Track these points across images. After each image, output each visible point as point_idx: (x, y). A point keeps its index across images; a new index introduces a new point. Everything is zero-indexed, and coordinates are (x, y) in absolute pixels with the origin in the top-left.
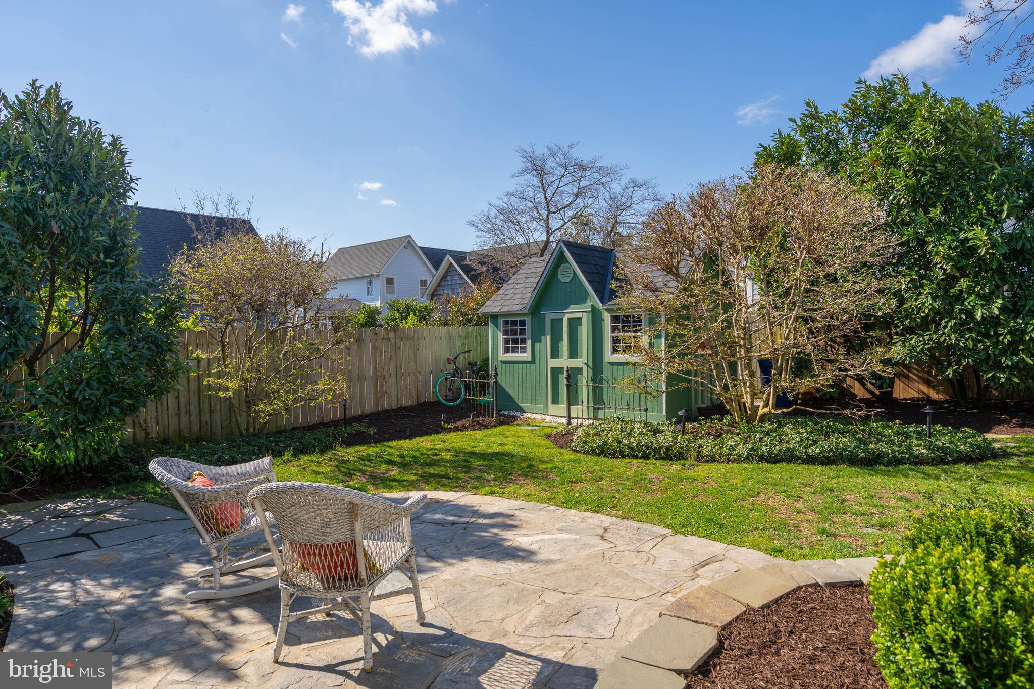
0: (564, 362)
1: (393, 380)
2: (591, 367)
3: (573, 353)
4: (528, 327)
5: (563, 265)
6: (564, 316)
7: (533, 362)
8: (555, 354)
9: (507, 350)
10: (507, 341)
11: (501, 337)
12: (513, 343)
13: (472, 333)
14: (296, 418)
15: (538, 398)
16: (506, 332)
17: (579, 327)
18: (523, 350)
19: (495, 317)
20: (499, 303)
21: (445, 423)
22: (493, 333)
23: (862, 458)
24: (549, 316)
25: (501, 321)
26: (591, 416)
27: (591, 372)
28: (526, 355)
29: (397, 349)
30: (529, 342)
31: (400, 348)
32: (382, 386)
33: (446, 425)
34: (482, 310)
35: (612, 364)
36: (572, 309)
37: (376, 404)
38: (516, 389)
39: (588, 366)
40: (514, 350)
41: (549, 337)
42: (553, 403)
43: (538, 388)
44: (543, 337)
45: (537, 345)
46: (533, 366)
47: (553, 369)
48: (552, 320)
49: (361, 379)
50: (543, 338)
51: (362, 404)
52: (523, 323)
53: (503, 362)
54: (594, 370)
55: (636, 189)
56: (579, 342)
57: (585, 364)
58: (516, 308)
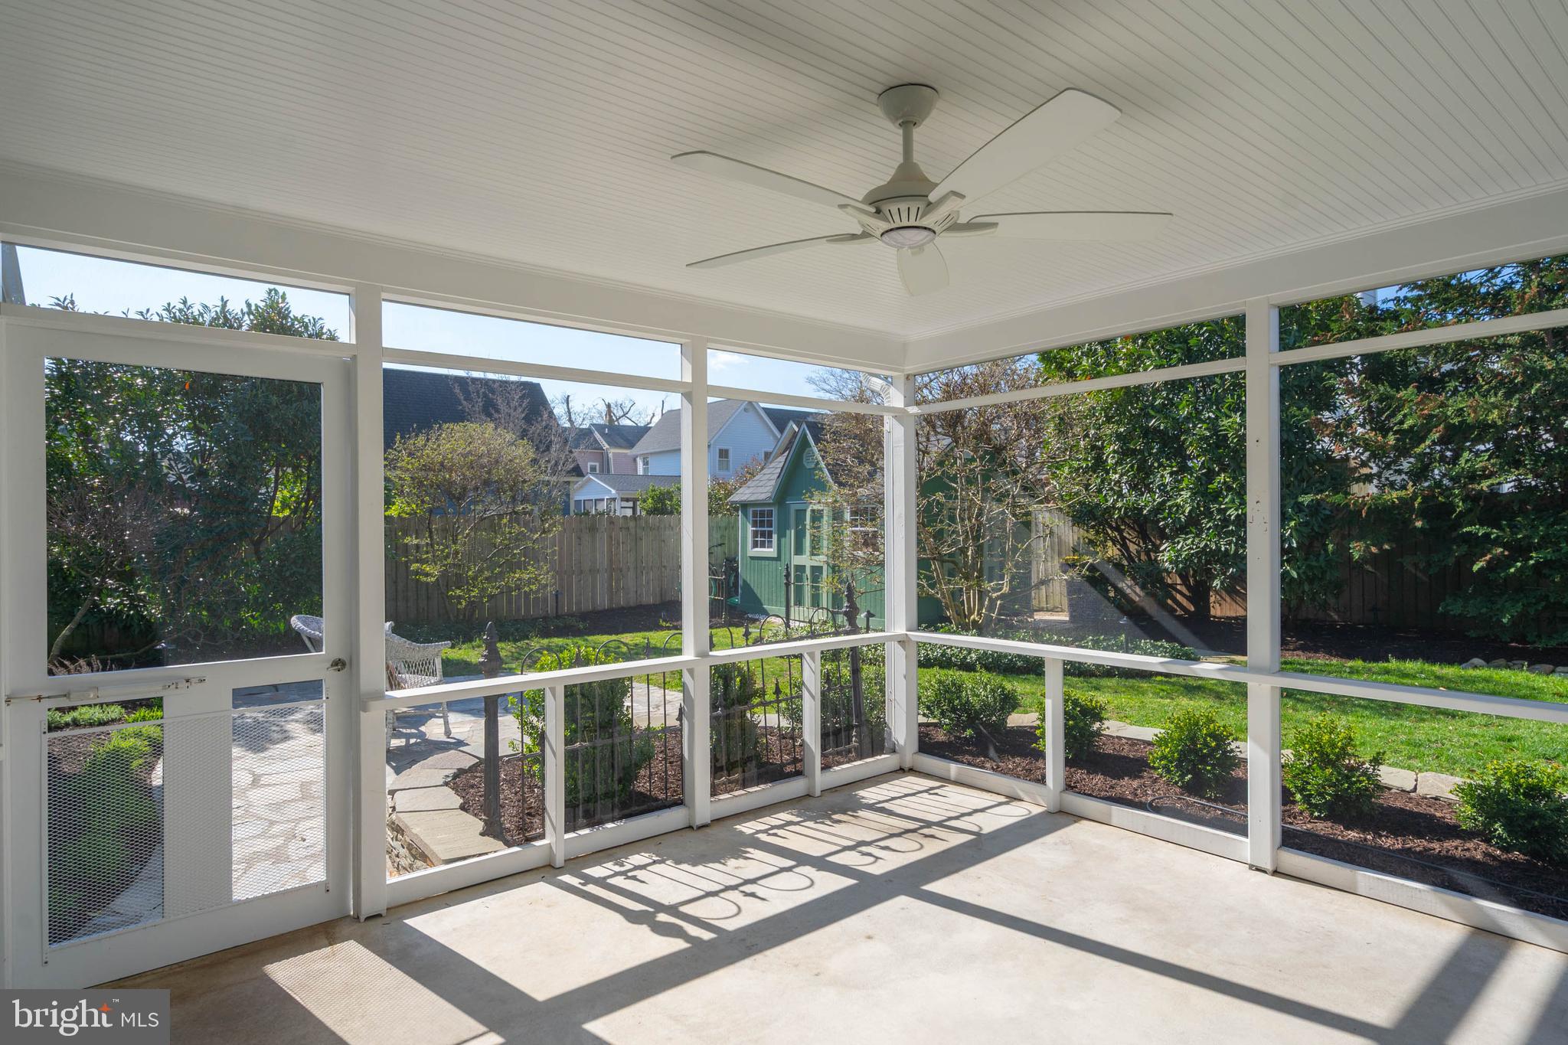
0: (805, 560)
1: (631, 574)
2: (831, 565)
3: (815, 550)
4: (774, 519)
5: (807, 449)
6: (808, 507)
7: (777, 558)
8: (799, 550)
9: (755, 545)
10: (755, 534)
11: (750, 529)
12: (762, 538)
14: (518, 609)
15: (783, 599)
16: (755, 524)
17: (821, 520)
18: (770, 546)
19: (745, 506)
20: (751, 490)
21: (664, 621)
22: (743, 524)
23: (1019, 667)
24: (794, 506)
25: (750, 511)
27: (831, 571)
28: (772, 550)
29: (637, 539)
30: (775, 537)
31: (641, 539)
32: (618, 581)
33: (664, 624)
34: (735, 498)
36: (815, 499)
37: (611, 600)
38: (763, 589)
39: (828, 564)
40: (763, 545)
41: (793, 531)
42: (795, 604)
45: (783, 540)
46: (778, 562)
47: (797, 566)
48: (797, 511)
49: (594, 571)
50: (788, 532)
51: (594, 598)
52: (770, 514)
53: (752, 558)
56: (820, 537)
57: (826, 562)
58: (763, 497)
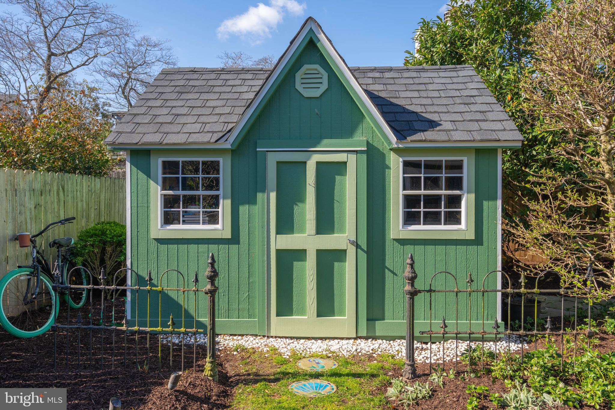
0: (307, 240)
2: (365, 247)
3: (326, 224)
4: (224, 176)
5: (306, 67)
6: (309, 158)
7: (235, 239)
8: (287, 226)
9: (171, 219)
10: (171, 201)
11: (157, 193)
12: (187, 205)
13: (51, 185)
15: (244, 305)
16: (167, 184)
17: (338, 178)
18: (213, 218)
19: (142, 154)
22: (135, 185)
24: (274, 156)
25: (158, 162)
26: (363, 332)
27: (363, 257)
28: (218, 227)
30: (225, 204)
35: (403, 242)
36: (326, 145)
39: (358, 246)
40: (189, 219)
41: (273, 196)
42: (279, 314)
43: (244, 288)
44: (259, 195)
45: (244, 210)
46: (234, 248)
47: (279, 252)
48: (282, 164)
52: (212, 167)
53: (161, 240)
54: (369, 252)
55: (149, 48)
56: (336, 205)
57: (352, 243)
